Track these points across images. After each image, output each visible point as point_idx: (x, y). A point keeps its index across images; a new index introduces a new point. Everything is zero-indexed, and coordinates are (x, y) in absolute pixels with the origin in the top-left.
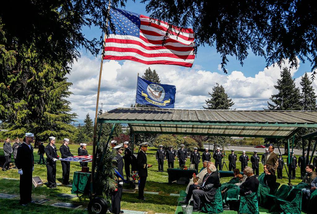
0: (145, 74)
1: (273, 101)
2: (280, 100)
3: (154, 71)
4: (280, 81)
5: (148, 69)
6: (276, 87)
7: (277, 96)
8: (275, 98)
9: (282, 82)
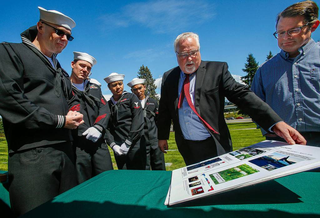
0: (140, 70)
1: (243, 81)
2: (248, 80)
3: (147, 67)
4: (247, 65)
5: (142, 67)
6: (245, 70)
7: (245, 77)
8: (244, 79)
9: (249, 66)
